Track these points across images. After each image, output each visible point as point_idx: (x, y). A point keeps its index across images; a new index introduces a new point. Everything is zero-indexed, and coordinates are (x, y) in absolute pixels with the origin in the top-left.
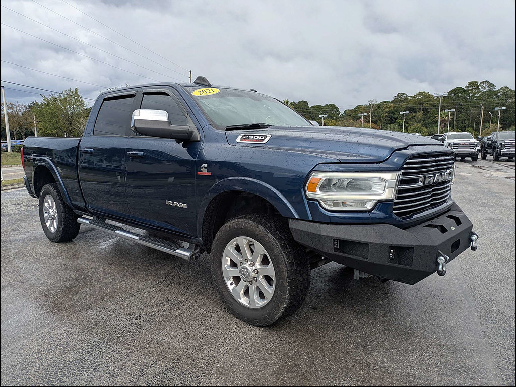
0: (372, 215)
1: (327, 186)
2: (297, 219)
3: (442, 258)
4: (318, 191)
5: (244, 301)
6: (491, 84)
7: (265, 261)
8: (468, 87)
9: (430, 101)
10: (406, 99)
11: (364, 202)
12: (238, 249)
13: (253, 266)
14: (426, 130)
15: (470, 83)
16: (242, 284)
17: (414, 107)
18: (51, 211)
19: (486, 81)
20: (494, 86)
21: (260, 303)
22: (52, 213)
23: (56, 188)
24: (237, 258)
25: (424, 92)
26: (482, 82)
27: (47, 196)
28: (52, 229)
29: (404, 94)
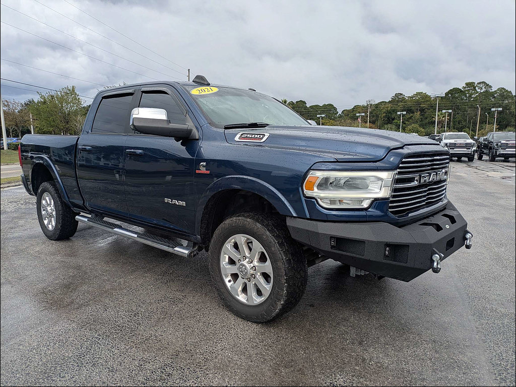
0: (368, 213)
1: (325, 184)
2: (295, 217)
3: (437, 255)
4: (315, 189)
5: (242, 298)
6: (488, 85)
7: (263, 259)
8: (465, 88)
9: (427, 101)
10: (403, 100)
11: (361, 201)
12: (236, 246)
13: (251, 263)
14: (423, 130)
15: (467, 84)
16: (240, 281)
17: (411, 107)
18: (49, 208)
19: (483, 82)
20: (491, 87)
21: (258, 300)
22: (50, 211)
23: (54, 186)
24: (235, 256)
25: (422, 93)
26: (479, 83)
27: (45, 194)
28: (50, 227)
29: (401, 94)
